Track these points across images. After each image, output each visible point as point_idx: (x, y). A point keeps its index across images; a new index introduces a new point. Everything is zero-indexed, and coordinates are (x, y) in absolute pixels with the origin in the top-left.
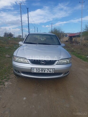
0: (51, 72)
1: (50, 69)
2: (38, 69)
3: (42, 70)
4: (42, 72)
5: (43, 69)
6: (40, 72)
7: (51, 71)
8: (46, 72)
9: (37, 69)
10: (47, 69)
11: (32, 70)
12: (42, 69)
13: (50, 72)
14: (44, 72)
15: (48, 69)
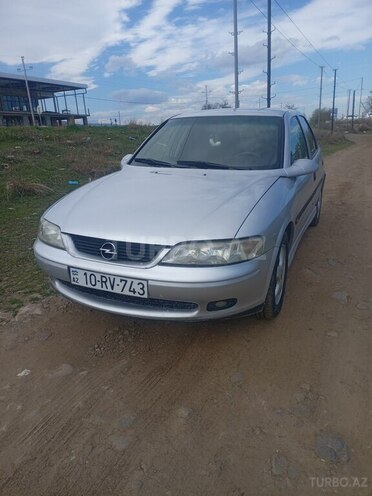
0: (137, 295)
1: (129, 281)
2: (89, 274)
3: (104, 279)
4: (104, 289)
5: (107, 276)
6: (98, 287)
7: (137, 288)
8: (117, 290)
9: (85, 274)
10: (121, 281)
11: (72, 276)
12: (103, 275)
13: (132, 294)
14: (110, 289)
15: (124, 279)
